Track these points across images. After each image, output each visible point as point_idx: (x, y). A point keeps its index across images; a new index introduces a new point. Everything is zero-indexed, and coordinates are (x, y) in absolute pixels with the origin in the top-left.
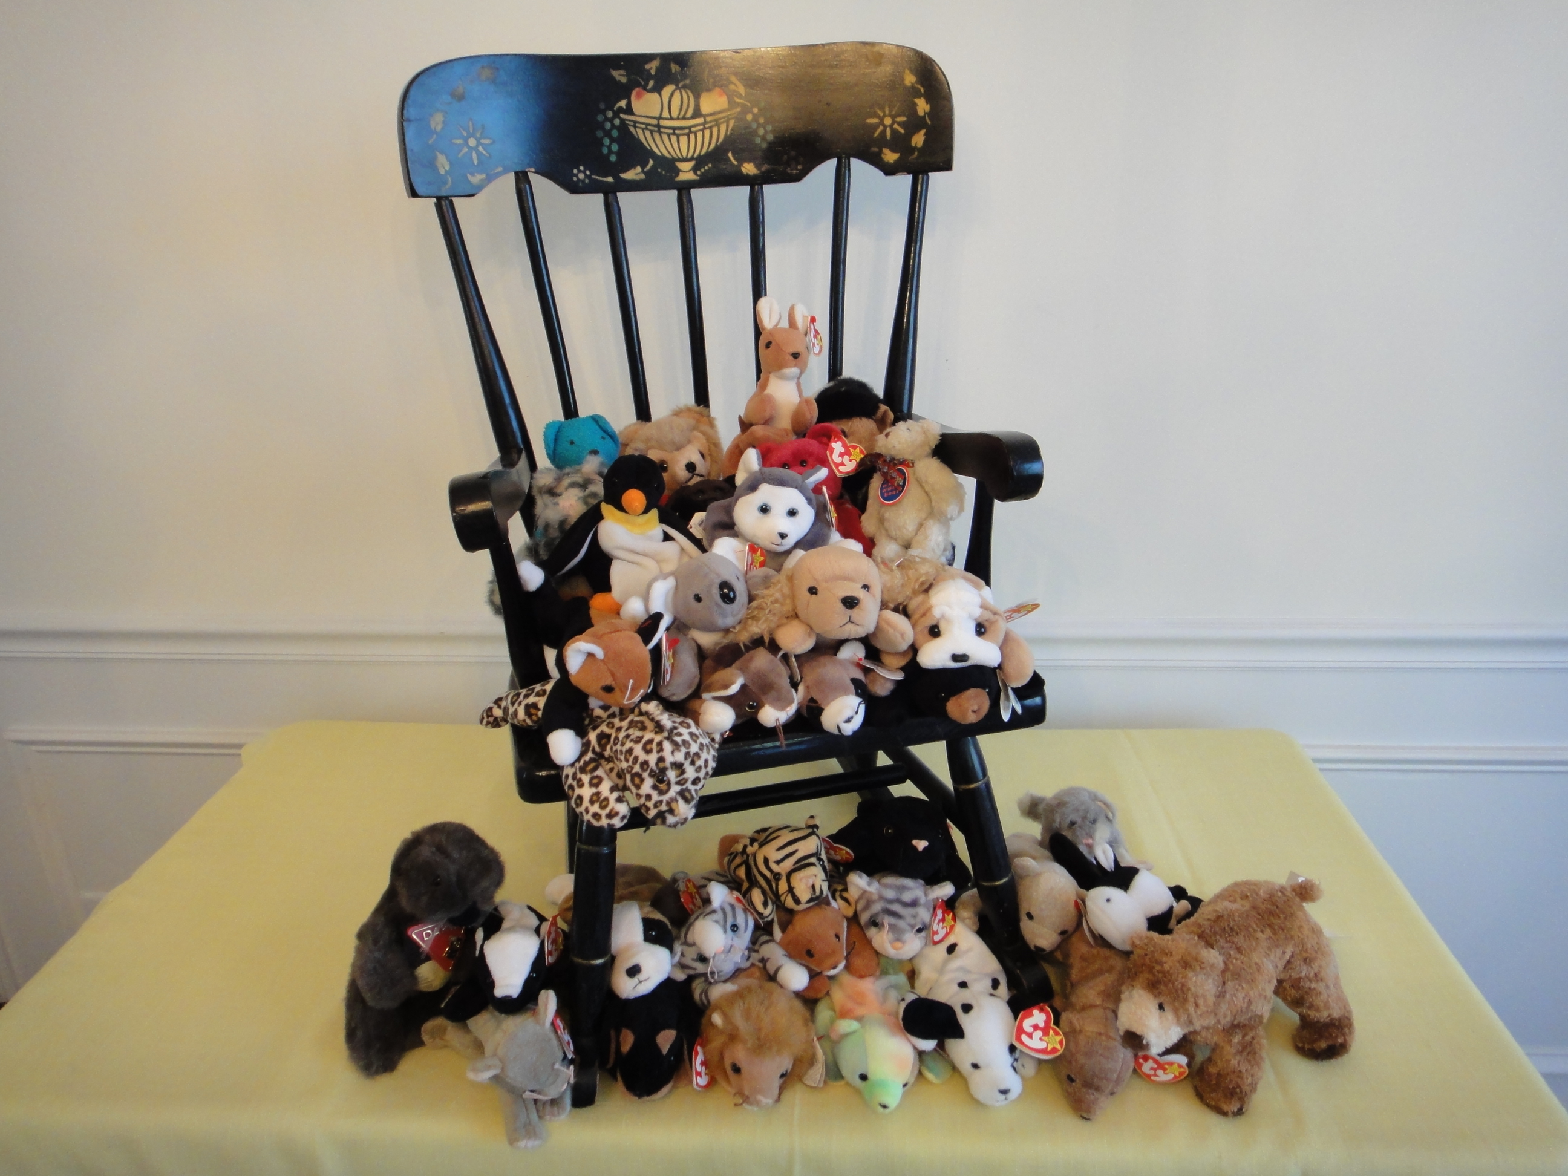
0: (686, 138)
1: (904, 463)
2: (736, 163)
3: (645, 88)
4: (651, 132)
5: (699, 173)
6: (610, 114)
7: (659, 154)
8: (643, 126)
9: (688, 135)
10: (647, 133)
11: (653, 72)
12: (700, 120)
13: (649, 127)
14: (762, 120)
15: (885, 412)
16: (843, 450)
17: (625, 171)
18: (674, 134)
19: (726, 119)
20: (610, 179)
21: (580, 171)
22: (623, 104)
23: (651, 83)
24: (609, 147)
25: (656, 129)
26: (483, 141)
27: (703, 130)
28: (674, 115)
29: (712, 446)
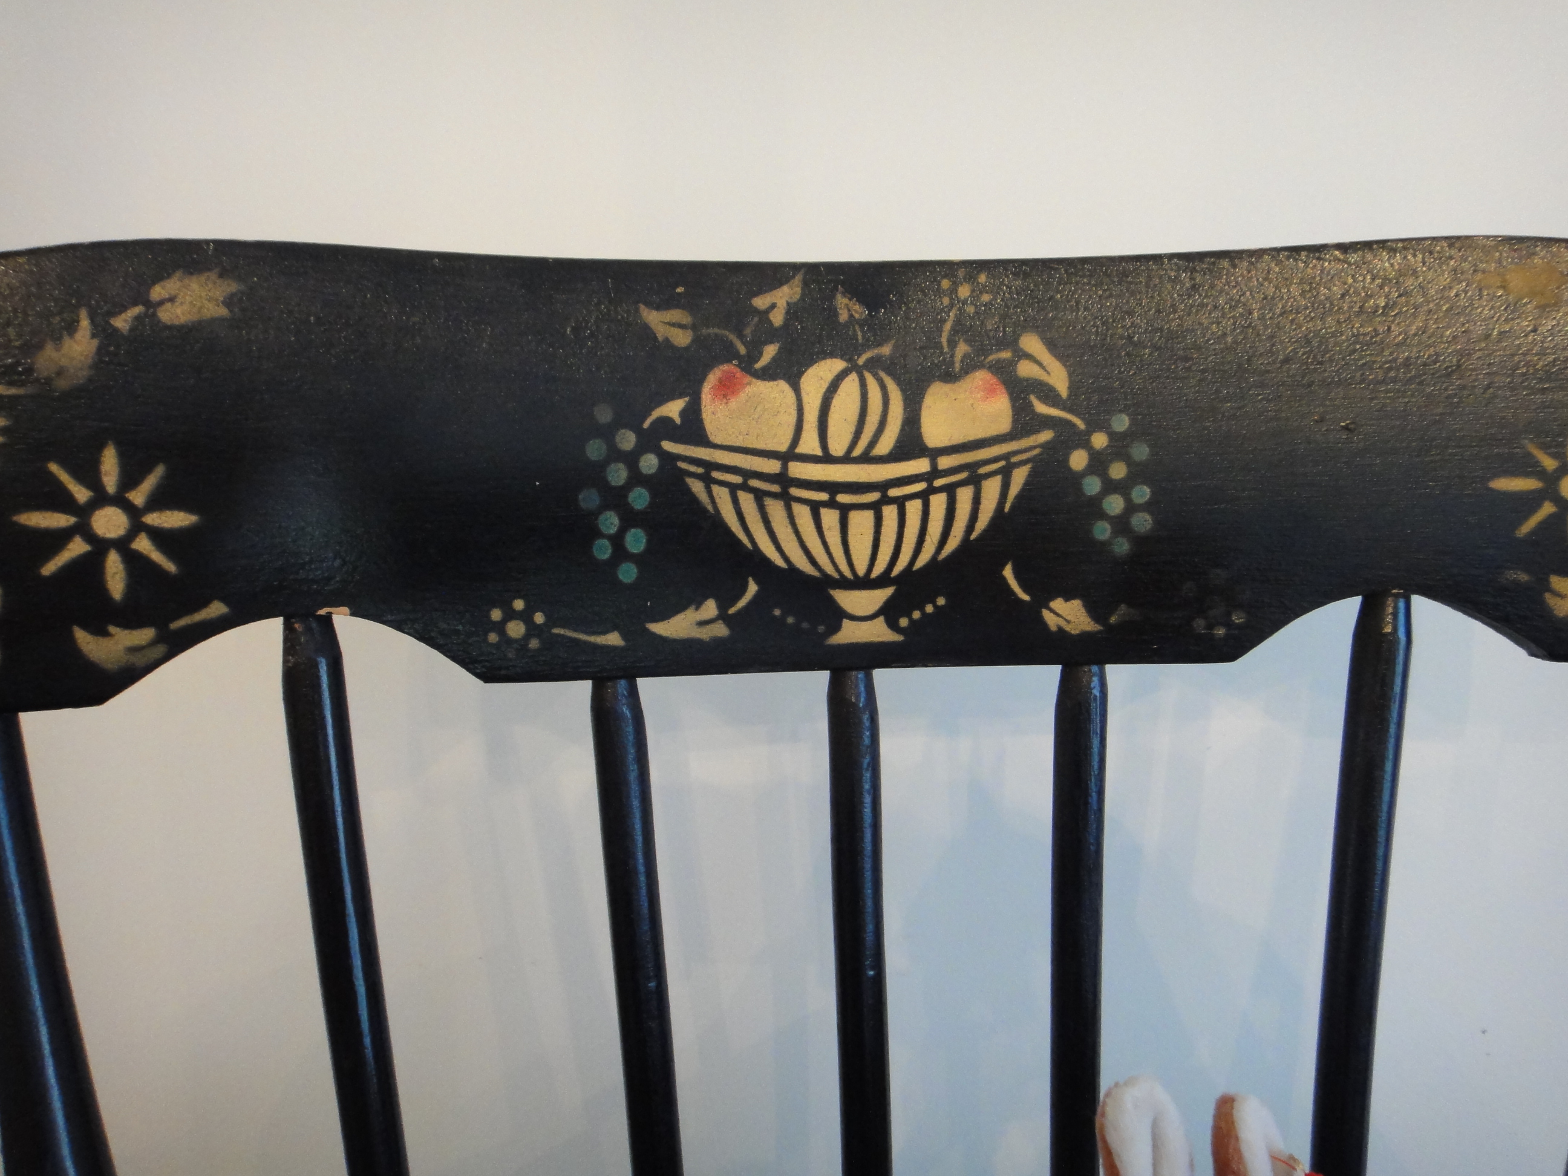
0: (869, 516)
2: (1026, 597)
3: (747, 365)
4: (760, 496)
5: (904, 622)
6: (627, 440)
7: (780, 562)
8: (737, 479)
9: (876, 508)
10: (746, 500)
11: (777, 318)
12: (921, 465)
13: (754, 483)
14: (1118, 471)
17: (665, 615)
18: (832, 504)
19: (1002, 463)
20: (614, 639)
21: (510, 615)
22: (673, 409)
23: (770, 352)
24: (617, 541)
25: (775, 488)
26: (153, 519)
27: (924, 496)
28: (837, 447)
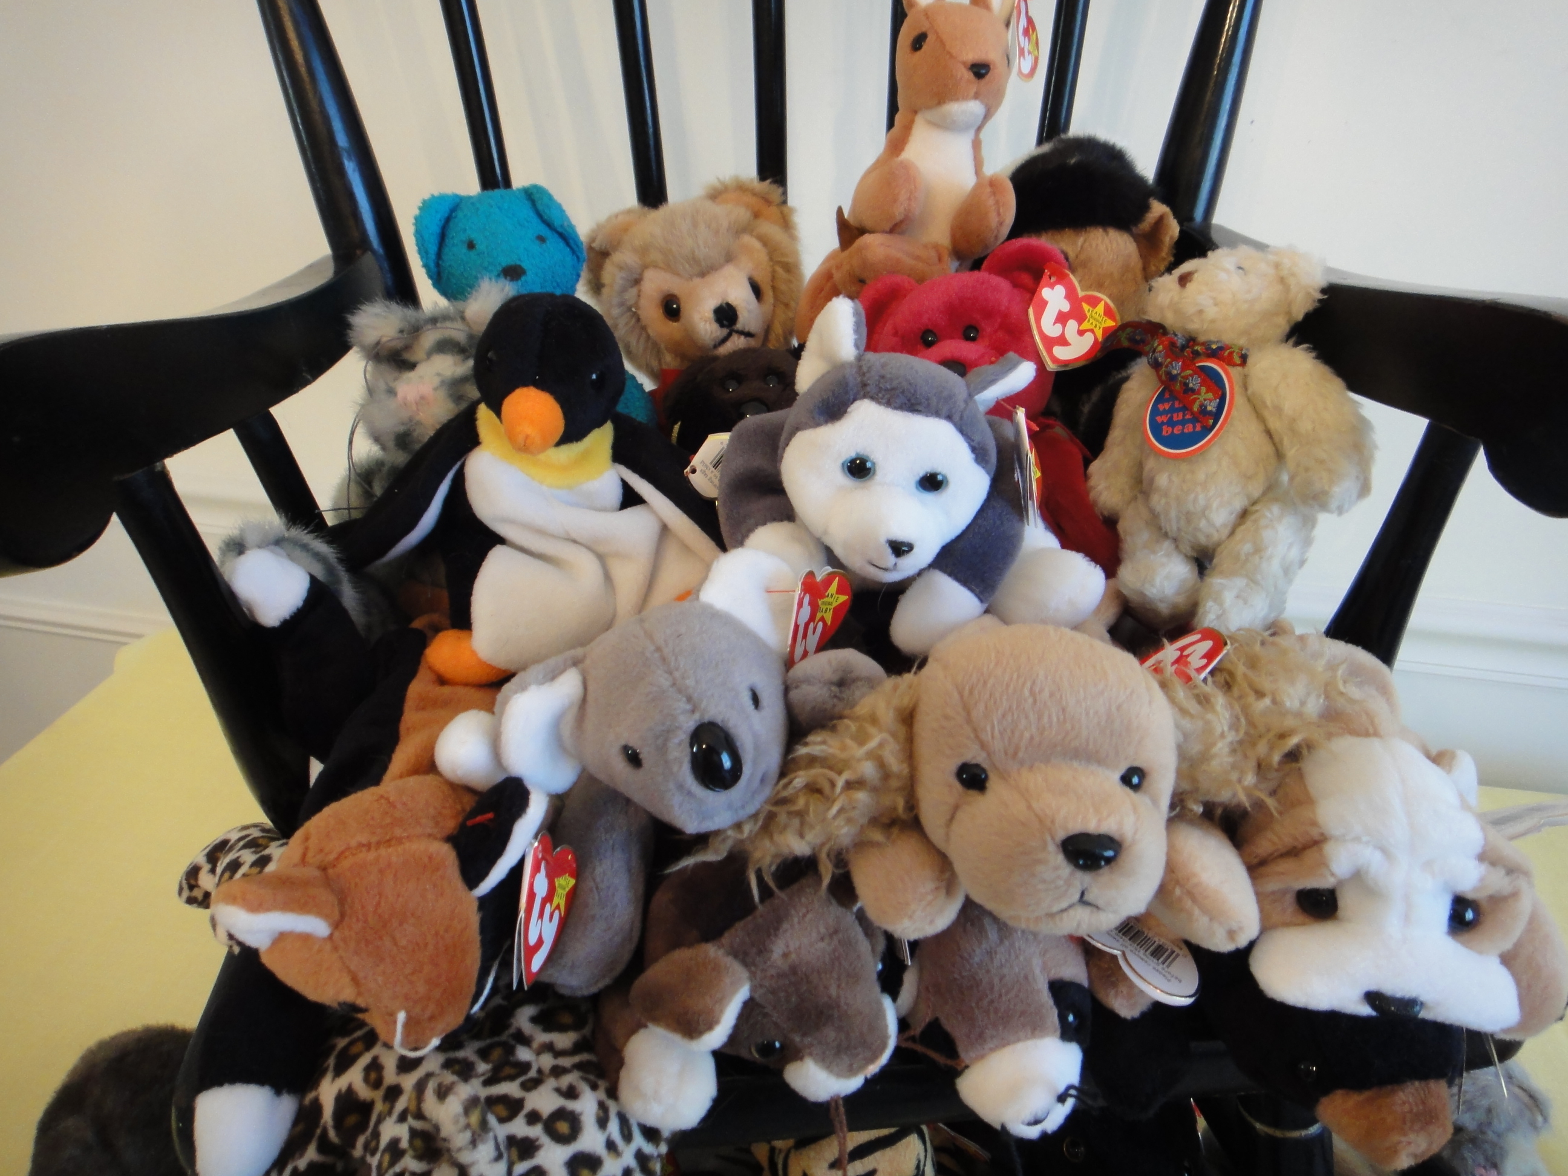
1: (1218, 353)
15: (1161, 219)
16: (1066, 307)
29: (780, 270)
